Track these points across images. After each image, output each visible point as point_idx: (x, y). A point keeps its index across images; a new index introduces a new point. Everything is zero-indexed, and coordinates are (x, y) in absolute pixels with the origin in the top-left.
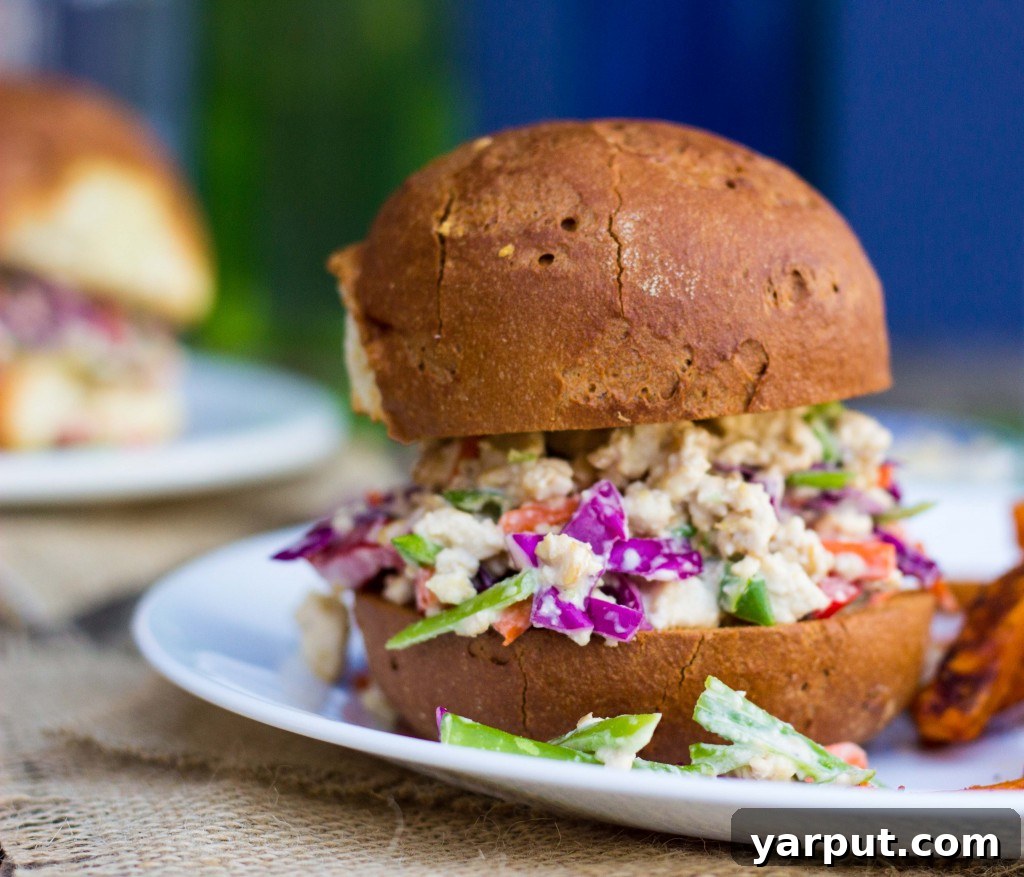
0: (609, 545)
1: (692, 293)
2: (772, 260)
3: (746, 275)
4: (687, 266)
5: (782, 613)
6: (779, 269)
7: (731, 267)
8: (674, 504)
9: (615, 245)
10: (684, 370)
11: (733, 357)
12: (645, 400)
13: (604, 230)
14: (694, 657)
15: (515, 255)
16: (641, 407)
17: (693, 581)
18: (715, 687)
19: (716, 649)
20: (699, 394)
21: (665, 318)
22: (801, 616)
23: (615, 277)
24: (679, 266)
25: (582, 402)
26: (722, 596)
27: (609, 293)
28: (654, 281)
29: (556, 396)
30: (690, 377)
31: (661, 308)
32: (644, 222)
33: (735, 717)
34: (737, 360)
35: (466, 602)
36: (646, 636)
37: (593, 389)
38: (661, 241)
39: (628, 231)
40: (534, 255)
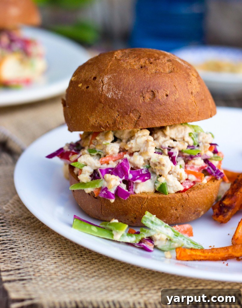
1: (119, 97)
2: (144, 88)
3: (135, 92)
4: (119, 90)
6: (146, 91)
7: (131, 90)
9: (102, 84)
10: (117, 117)
11: (130, 114)
12: (107, 124)
13: (100, 80)
15: (82, 86)
16: (107, 126)
20: (122, 123)
21: (112, 103)
23: (101, 92)
24: (117, 90)
25: (94, 125)
27: (99, 97)
28: (110, 94)
29: (89, 123)
30: (118, 119)
31: (111, 101)
32: (110, 78)
34: (131, 115)
37: (96, 121)
38: (113, 83)
40: (85, 86)
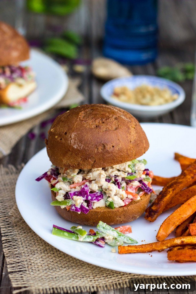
1: (82, 148)
2: (98, 142)
3: (92, 145)
4: (81, 144)
6: (99, 144)
7: (89, 144)
9: (70, 139)
10: (80, 161)
11: (88, 160)
13: (69, 136)
15: (58, 138)
16: (74, 166)
20: (83, 165)
23: (70, 144)
25: (66, 164)
27: (69, 147)
28: (75, 146)
30: (81, 162)
31: (77, 151)
32: (76, 135)
34: (90, 160)
37: (67, 162)
38: (78, 139)
39: (73, 136)
40: (60, 138)
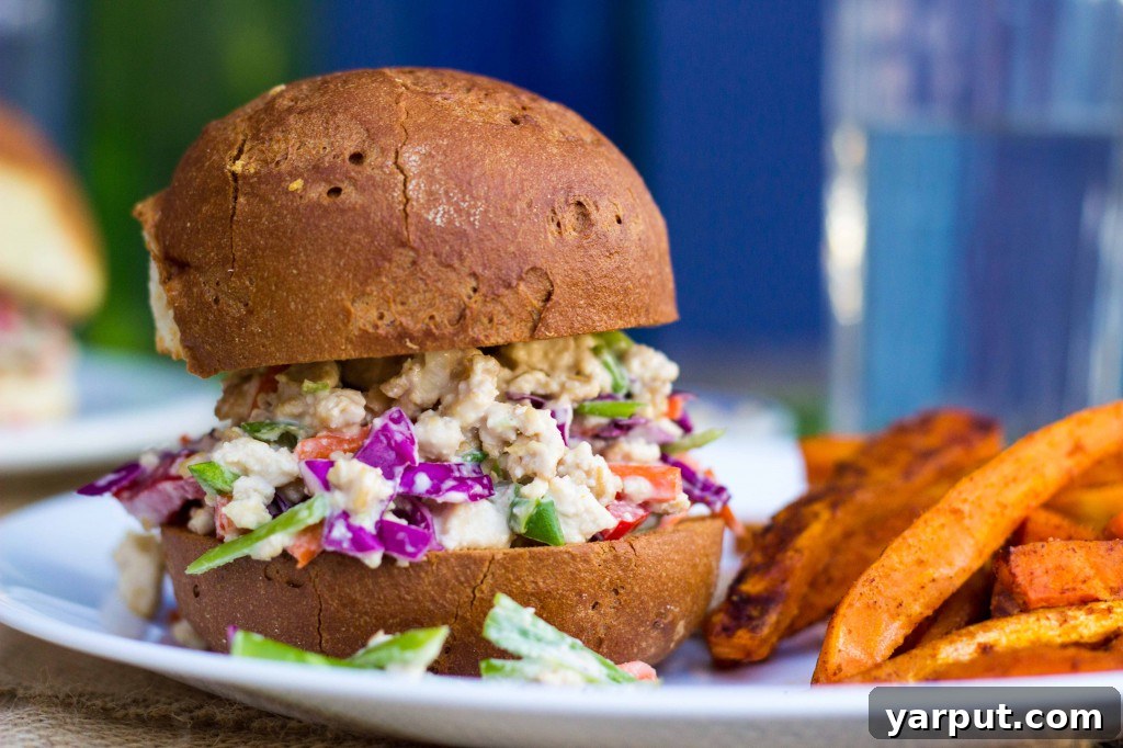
0: (399, 470)
1: (477, 223)
2: (555, 191)
3: (530, 205)
4: (472, 196)
5: (572, 534)
6: (563, 200)
7: (515, 198)
8: (463, 430)
9: (401, 177)
10: (470, 298)
11: (518, 284)
12: (433, 327)
13: (390, 163)
14: (485, 576)
15: (304, 189)
16: (428, 334)
17: (484, 504)
18: (504, 605)
19: (506, 568)
20: (485, 321)
21: (451, 247)
22: (589, 537)
23: (402, 207)
24: (464, 196)
25: (371, 330)
26: (512, 517)
27: (395, 223)
28: (438, 211)
29: (346, 325)
30: (476, 304)
31: (447, 238)
32: (429, 155)
33: (524, 633)
34: (522, 287)
35: (261, 526)
36: (437, 556)
37: (381, 317)
38: (446, 173)
39: (414, 164)
40: (323, 188)
